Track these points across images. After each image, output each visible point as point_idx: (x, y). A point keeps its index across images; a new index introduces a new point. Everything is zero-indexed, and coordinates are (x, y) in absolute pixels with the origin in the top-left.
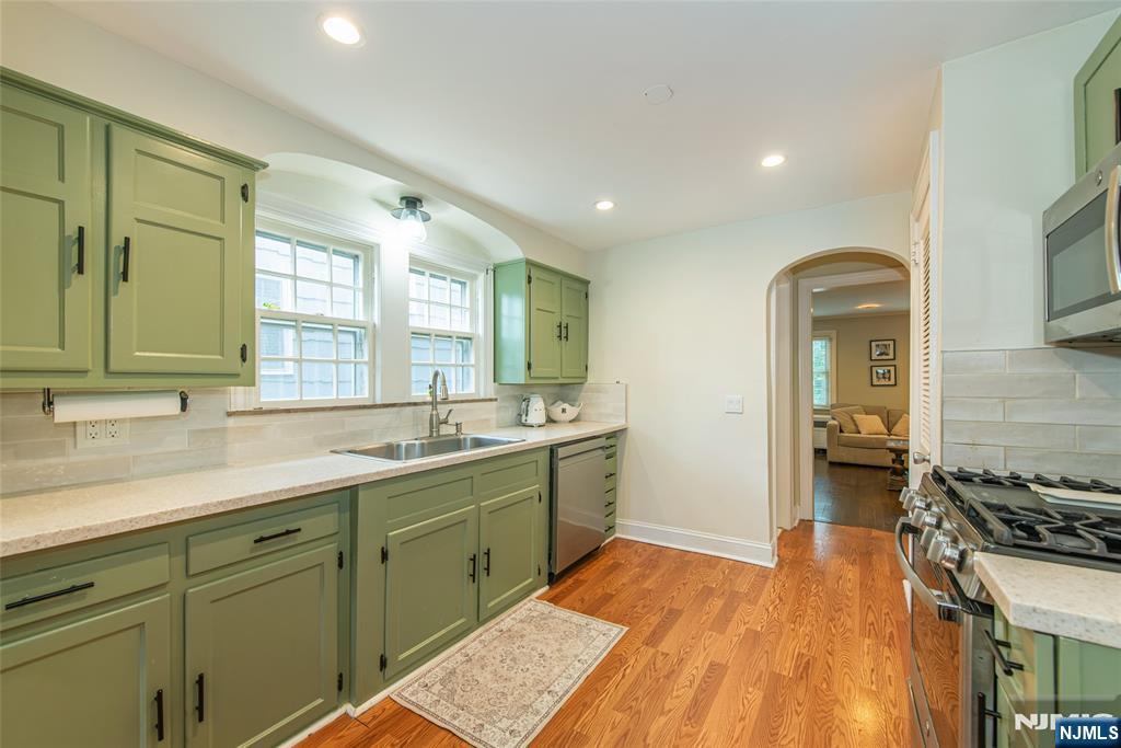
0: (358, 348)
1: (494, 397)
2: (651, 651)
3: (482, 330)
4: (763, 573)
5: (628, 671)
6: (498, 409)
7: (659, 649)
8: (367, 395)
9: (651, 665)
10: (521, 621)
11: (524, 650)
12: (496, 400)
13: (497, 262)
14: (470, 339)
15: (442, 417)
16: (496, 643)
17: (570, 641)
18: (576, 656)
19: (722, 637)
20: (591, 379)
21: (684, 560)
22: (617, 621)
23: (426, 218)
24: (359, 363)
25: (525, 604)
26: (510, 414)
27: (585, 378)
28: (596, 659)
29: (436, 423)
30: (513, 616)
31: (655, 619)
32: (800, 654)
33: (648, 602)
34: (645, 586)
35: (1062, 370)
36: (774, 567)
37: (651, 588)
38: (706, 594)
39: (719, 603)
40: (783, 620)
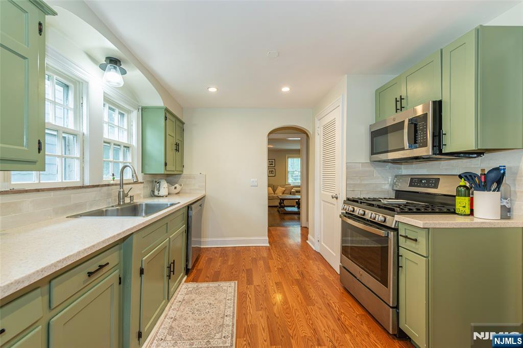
0: (67, 148)
1: (142, 181)
2: (253, 286)
3: (135, 142)
4: (268, 249)
5: (250, 296)
6: (144, 187)
7: (254, 284)
8: (78, 180)
9: (256, 290)
10: (186, 294)
11: (199, 305)
12: (143, 183)
13: (144, 105)
14: (128, 147)
15: (126, 192)
16: (182, 308)
17: (218, 294)
18: (225, 299)
19: (272, 274)
20: (185, 172)
21: (237, 251)
22: (230, 280)
23: (124, 72)
24: (68, 157)
25: (182, 287)
26: (148, 191)
27: (183, 171)
28: (234, 297)
29: (122, 196)
30: (180, 293)
31: (244, 275)
32: (298, 271)
33: (236, 270)
34: (229, 264)
35: (372, 169)
36: (269, 245)
37: (232, 264)
38: (255, 260)
39: (261, 263)
40: (285, 262)
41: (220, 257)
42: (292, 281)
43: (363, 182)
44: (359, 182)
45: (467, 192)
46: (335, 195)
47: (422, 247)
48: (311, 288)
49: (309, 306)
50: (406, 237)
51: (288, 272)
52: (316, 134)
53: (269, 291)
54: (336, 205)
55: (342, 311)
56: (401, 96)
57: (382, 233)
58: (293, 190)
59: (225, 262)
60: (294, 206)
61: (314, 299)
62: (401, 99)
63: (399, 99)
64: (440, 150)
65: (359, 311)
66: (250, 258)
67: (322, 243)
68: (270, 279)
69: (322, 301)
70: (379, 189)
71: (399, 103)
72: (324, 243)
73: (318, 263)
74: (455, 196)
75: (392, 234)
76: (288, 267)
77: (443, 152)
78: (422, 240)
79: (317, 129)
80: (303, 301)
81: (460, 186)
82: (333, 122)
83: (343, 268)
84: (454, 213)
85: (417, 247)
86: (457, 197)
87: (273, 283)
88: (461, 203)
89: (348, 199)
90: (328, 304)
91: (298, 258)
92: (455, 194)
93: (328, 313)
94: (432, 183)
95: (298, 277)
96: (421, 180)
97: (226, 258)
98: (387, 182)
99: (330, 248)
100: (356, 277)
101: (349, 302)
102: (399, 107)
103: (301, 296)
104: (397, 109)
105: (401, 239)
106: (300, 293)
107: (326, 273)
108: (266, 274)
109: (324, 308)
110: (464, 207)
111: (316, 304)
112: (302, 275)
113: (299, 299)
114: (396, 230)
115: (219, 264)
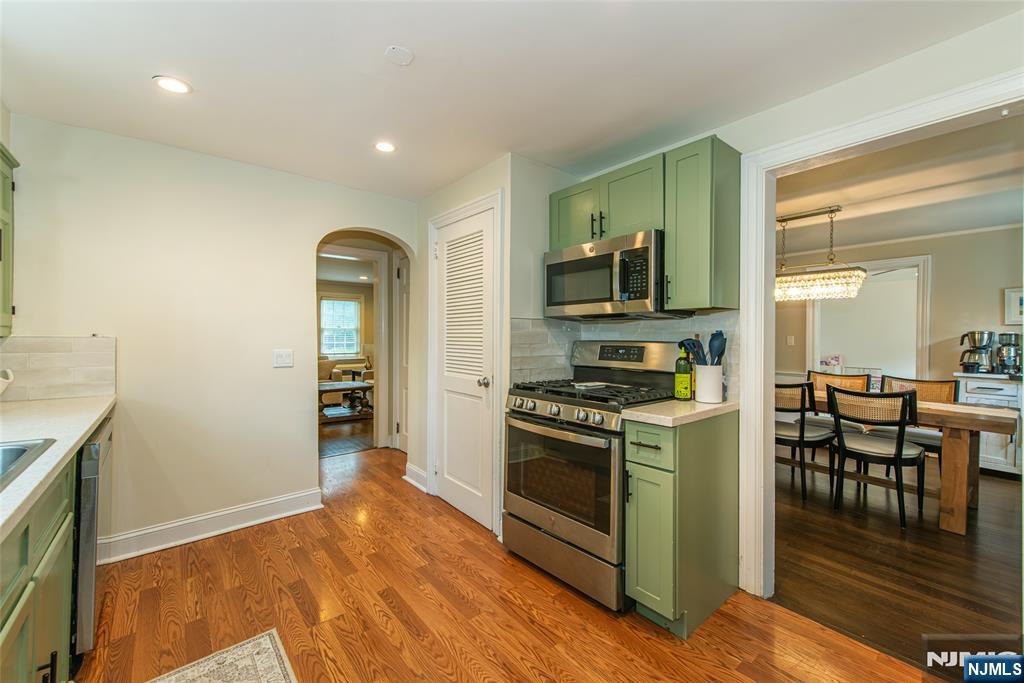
2: (325, 625)
5: (330, 653)
19: (359, 573)
22: (251, 633)
27: (11, 327)
31: (288, 602)
32: (415, 549)
33: (258, 597)
34: (227, 587)
35: (546, 330)
36: (323, 506)
37: (237, 584)
38: (300, 555)
39: (321, 555)
40: (379, 536)
41: (185, 577)
42: (414, 576)
43: (535, 354)
44: (528, 355)
45: (686, 367)
46: (482, 378)
47: (668, 457)
48: (457, 578)
49: (469, 619)
50: (639, 445)
51: (395, 558)
52: (431, 257)
53: (373, 621)
54: (484, 398)
55: (531, 603)
56: (601, 213)
57: (600, 442)
58: (334, 370)
59: (208, 586)
60: (339, 405)
61: (473, 599)
62: (602, 218)
63: (597, 216)
64: (662, 306)
65: (554, 590)
66: (286, 553)
67: (446, 476)
68: (362, 589)
69: (487, 595)
70: (555, 366)
71: (597, 225)
72: (449, 473)
73: (445, 519)
74: (673, 374)
75: (616, 442)
76: (389, 545)
77: (666, 308)
78: (668, 447)
79: (432, 247)
80: (456, 612)
81: (680, 359)
82: (477, 237)
83: (510, 515)
84: (673, 397)
85: (658, 458)
86: (677, 375)
87: (374, 598)
88: (681, 382)
89: (517, 386)
90: (501, 598)
91: (401, 519)
92: (674, 371)
93: (509, 617)
94: (634, 355)
95: (420, 561)
96: (617, 349)
97: (208, 574)
98: (563, 353)
99: (468, 483)
100: (540, 529)
101: (530, 579)
102: (597, 229)
103: (446, 603)
104: (593, 234)
105: (630, 450)
106: (441, 598)
107: (470, 535)
108: (347, 579)
109: (499, 611)
110: (686, 388)
111: (483, 608)
112: (426, 553)
113: (445, 610)
114: (621, 435)
115: (191, 598)
